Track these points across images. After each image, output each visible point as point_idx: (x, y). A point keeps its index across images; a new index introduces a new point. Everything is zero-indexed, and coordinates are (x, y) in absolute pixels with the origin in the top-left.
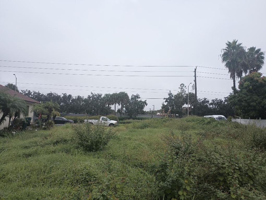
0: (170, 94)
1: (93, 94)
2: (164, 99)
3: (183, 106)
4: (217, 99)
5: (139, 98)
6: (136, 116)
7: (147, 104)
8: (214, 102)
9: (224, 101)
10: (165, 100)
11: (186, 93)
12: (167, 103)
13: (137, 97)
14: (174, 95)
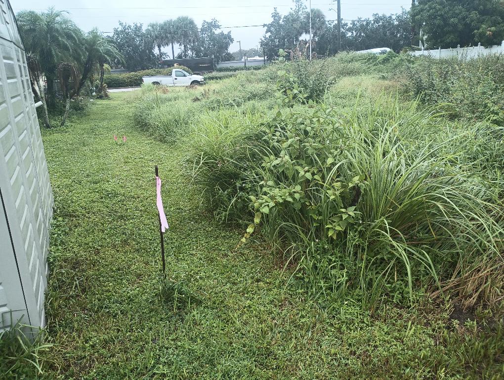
0: (276, 15)
1: (124, 24)
2: (264, 26)
3: (301, 38)
4: (360, 19)
5: (218, 27)
6: (217, 65)
7: (232, 40)
8: (354, 24)
9: (373, 22)
10: (266, 28)
11: (306, 10)
12: (269, 34)
13: (213, 25)
14: (282, 17)
